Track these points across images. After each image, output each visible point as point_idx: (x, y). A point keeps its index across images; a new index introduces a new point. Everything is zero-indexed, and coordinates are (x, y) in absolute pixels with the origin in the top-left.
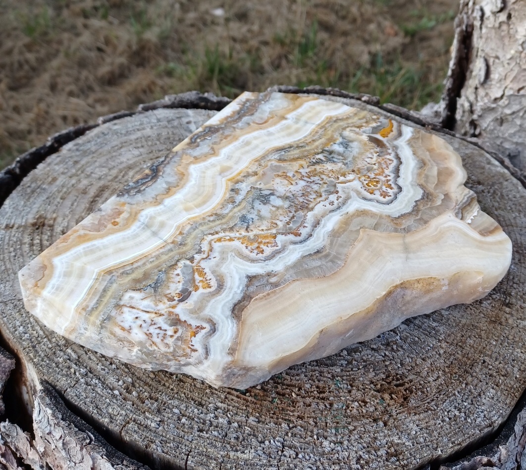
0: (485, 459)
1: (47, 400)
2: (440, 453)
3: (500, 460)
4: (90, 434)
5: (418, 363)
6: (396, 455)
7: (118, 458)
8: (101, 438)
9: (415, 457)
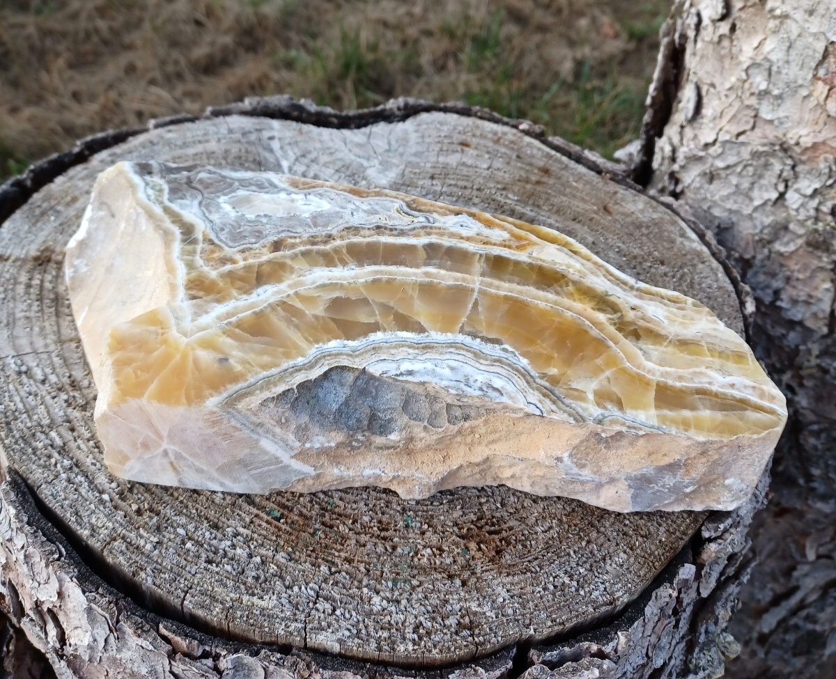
0: (594, 647)
1: (13, 496)
2: (532, 632)
3: (616, 651)
4: (61, 546)
5: (525, 505)
6: (471, 627)
7: (92, 583)
8: (74, 554)
9: (496, 633)
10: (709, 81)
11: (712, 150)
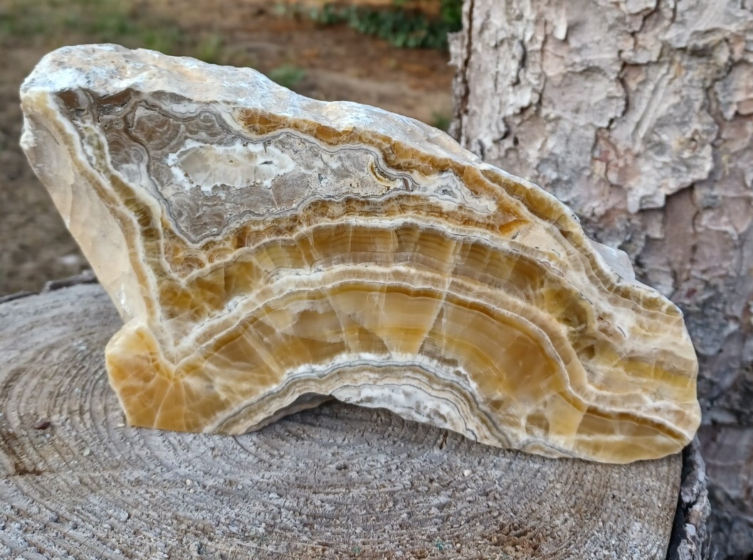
5: (534, 509)
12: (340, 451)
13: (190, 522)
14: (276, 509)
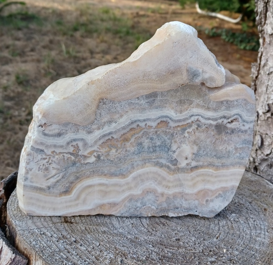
10: (265, 133)
11: (270, 156)
12: (178, 233)
13: (120, 250)
14: (150, 251)
